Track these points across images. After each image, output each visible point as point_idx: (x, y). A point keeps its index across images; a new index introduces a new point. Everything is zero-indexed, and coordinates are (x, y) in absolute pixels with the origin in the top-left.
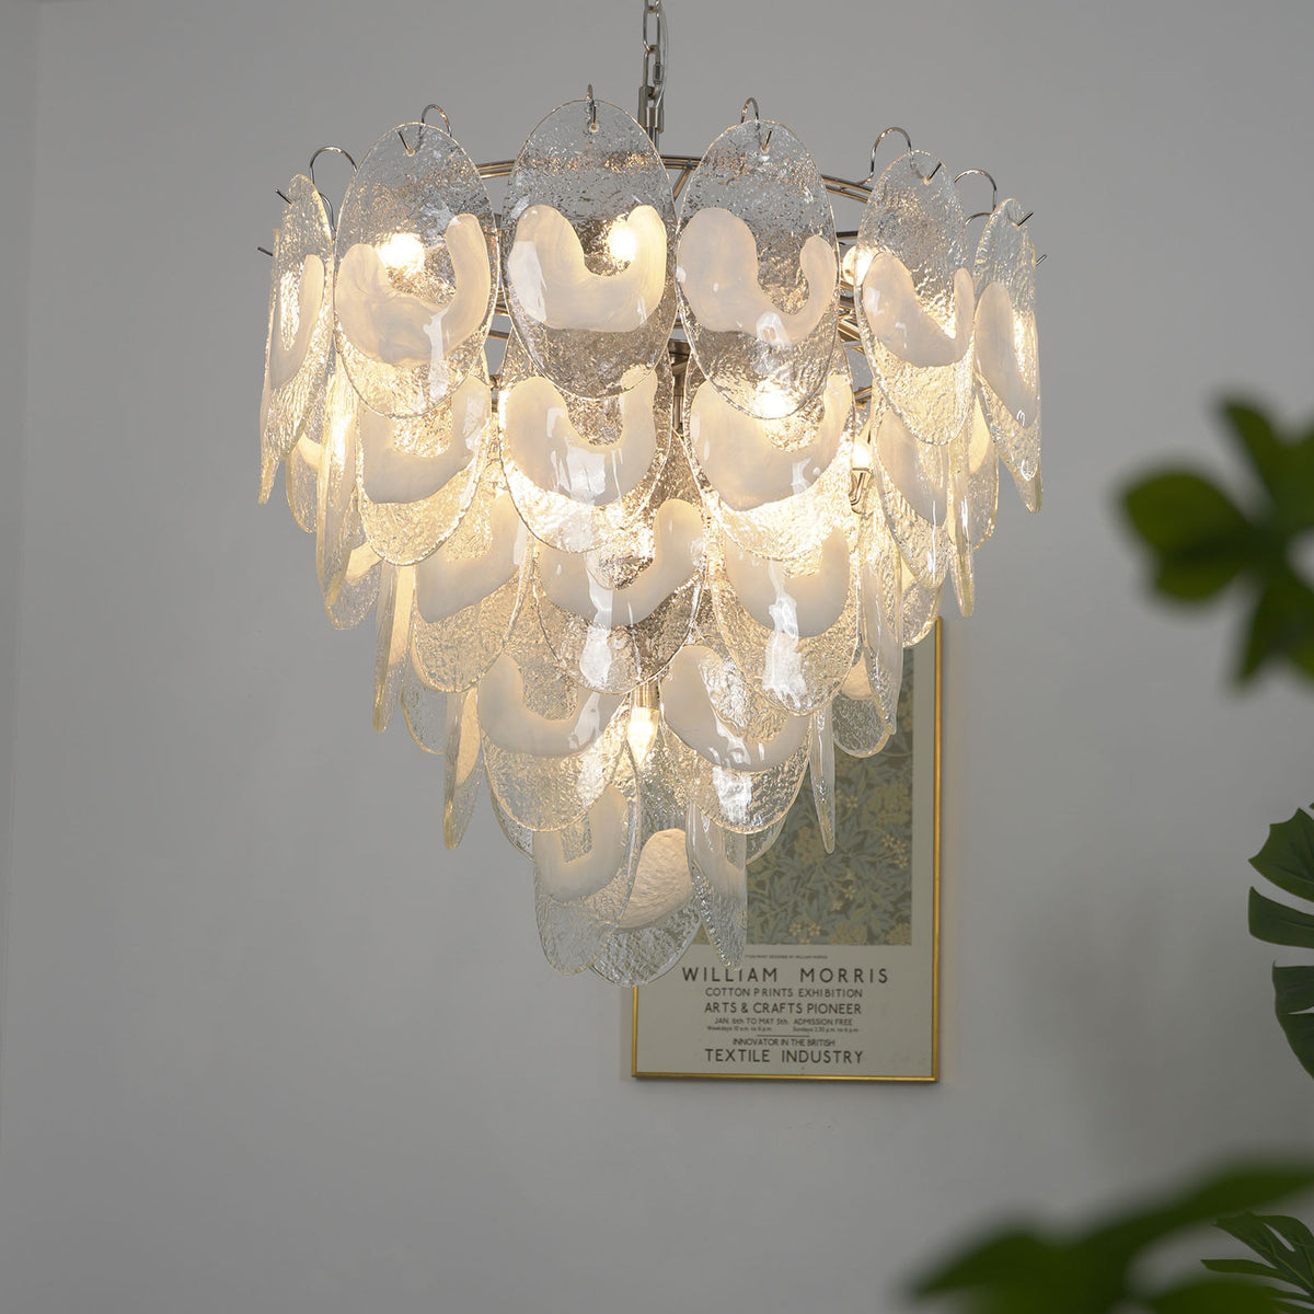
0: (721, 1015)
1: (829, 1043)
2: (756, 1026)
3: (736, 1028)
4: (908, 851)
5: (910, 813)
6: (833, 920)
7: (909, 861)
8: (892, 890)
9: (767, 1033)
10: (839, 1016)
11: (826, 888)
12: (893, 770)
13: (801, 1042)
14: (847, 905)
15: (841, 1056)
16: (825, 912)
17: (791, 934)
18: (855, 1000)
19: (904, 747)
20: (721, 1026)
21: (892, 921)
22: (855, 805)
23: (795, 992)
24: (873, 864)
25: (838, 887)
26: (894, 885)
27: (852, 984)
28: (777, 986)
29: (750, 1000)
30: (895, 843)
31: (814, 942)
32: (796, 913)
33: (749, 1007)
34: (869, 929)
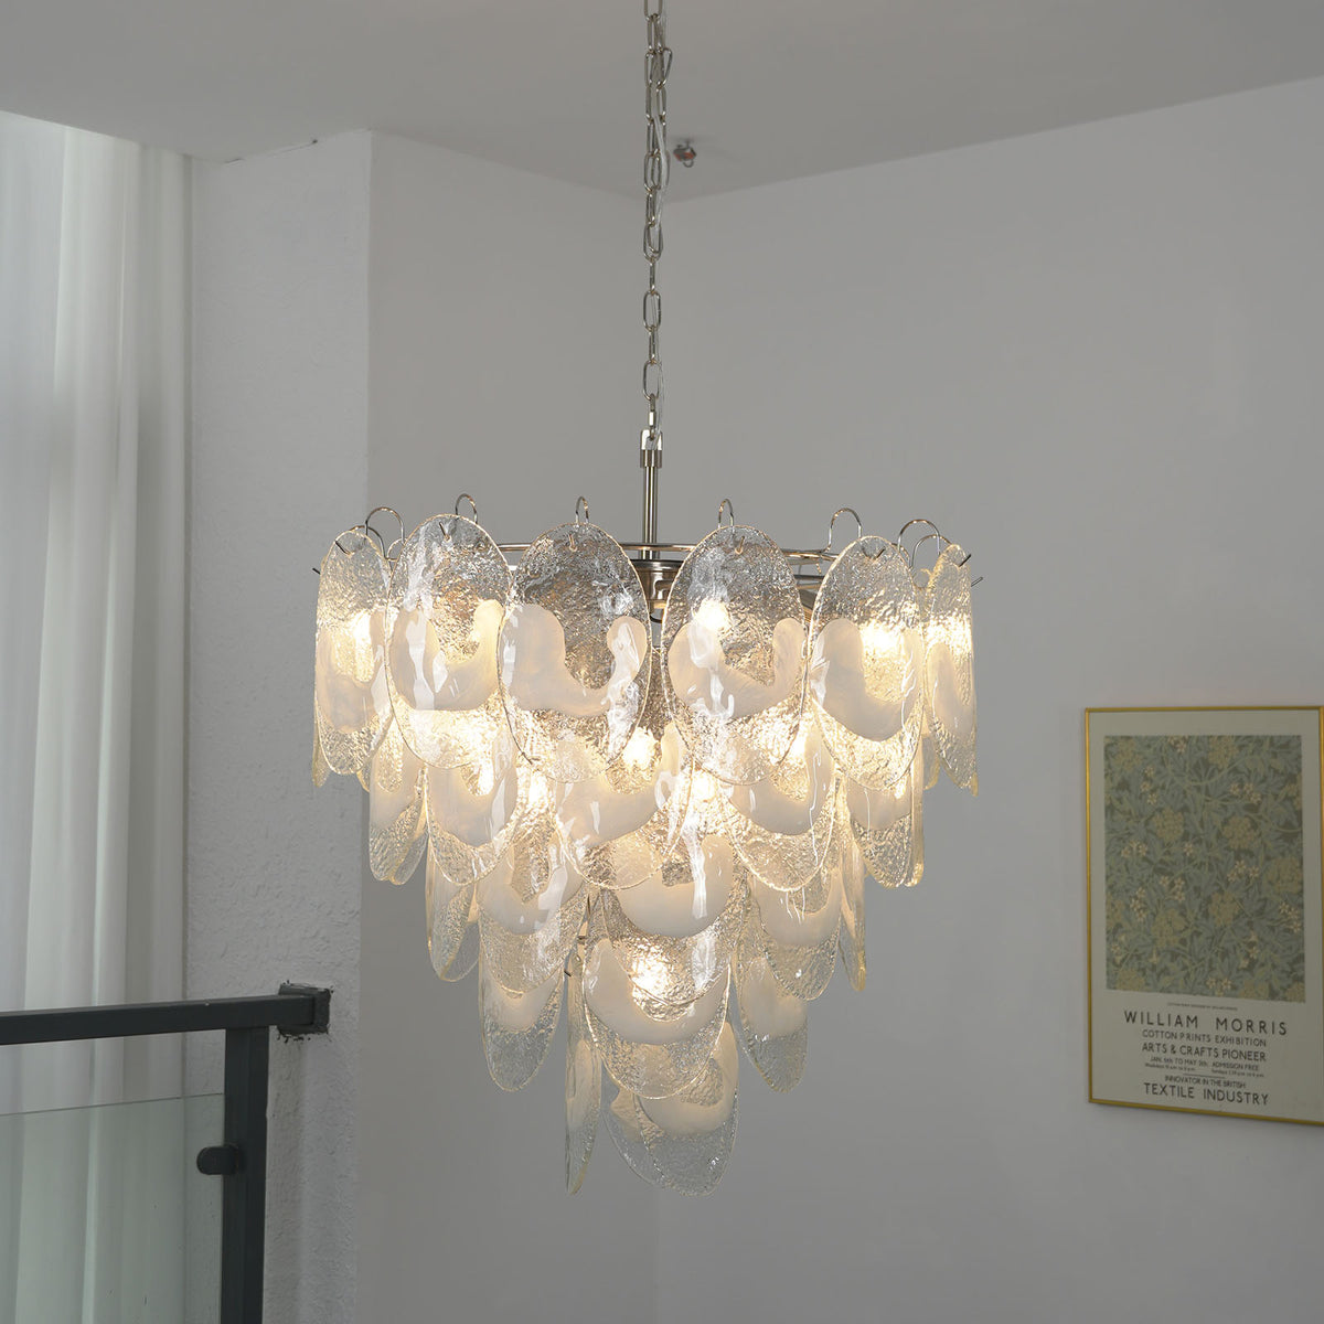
0: (1156, 1054)
1: (1241, 1085)
2: (1183, 1065)
3: (1167, 1067)
4: (1301, 918)
5: (1302, 883)
6: (1241, 977)
7: (1302, 927)
8: (1288, 952)
9: (1191, 1072)
10: (1249, 1062)
11: (1235, 948)
12: (1287, 845)
13: (1219, 1083)
14: (1253, 963)
15: (1251, 1097)
16: (1234, 970)
17: (1208, 987)
18: (1261, 1049)
19: (1295, 823)
20: (1155, 1063)
21: (1289, 980)
22: (1257, 875)
23: (1213, 1038)
24: (1272, 929)
25: (1244, 947)
26: (1290, 948)
28: (1198, 1032)
29: (1178, 1043)
30: (1290, 910)
31: (1225, 995)
32: (1212, 969)
33: (1177, 1049)
34: (1271, 987)
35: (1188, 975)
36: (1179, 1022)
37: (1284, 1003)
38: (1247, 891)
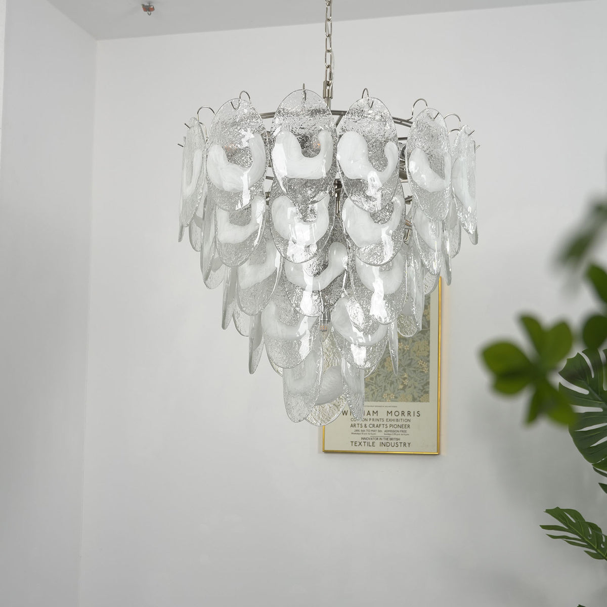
0: (357, 428)
1: (398, 439)
2: (370, 433)
3: (362, 433)
4: (428, 366)
5: (429, 352)
6: (400, 393)
7: (428, 370)
8: (422, 381)
9: (375, 435)
10: (401, 429)
11: (397, 380)
12: (422, 335)
13: (387, 439)
14: (405, 387)
15: (402, 444)
16: (396, 390)
17: (383, 398)
18: (408, 423)
20: (357, 432)
21: (422, 393)
22: (408, 349)
23: (385, 420)
24: (415, 371)
25: (401, 380)
26: (423, 379)
27: (407, 417)
28: (378, 418)
29: (368, 423)
30: (423, 363)
31: (392, 401)
32: (385, 390)
33: (367, 426)
34: (413, 396)
35: (374, 393)
36: (369, 413)
37: (419, 403)
38: (403, 356)
